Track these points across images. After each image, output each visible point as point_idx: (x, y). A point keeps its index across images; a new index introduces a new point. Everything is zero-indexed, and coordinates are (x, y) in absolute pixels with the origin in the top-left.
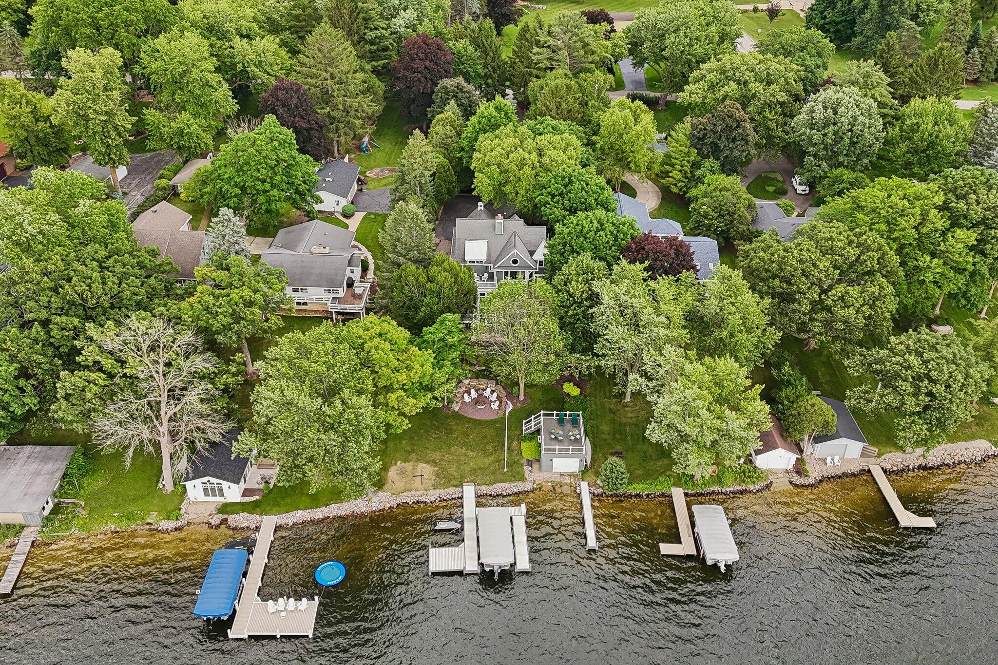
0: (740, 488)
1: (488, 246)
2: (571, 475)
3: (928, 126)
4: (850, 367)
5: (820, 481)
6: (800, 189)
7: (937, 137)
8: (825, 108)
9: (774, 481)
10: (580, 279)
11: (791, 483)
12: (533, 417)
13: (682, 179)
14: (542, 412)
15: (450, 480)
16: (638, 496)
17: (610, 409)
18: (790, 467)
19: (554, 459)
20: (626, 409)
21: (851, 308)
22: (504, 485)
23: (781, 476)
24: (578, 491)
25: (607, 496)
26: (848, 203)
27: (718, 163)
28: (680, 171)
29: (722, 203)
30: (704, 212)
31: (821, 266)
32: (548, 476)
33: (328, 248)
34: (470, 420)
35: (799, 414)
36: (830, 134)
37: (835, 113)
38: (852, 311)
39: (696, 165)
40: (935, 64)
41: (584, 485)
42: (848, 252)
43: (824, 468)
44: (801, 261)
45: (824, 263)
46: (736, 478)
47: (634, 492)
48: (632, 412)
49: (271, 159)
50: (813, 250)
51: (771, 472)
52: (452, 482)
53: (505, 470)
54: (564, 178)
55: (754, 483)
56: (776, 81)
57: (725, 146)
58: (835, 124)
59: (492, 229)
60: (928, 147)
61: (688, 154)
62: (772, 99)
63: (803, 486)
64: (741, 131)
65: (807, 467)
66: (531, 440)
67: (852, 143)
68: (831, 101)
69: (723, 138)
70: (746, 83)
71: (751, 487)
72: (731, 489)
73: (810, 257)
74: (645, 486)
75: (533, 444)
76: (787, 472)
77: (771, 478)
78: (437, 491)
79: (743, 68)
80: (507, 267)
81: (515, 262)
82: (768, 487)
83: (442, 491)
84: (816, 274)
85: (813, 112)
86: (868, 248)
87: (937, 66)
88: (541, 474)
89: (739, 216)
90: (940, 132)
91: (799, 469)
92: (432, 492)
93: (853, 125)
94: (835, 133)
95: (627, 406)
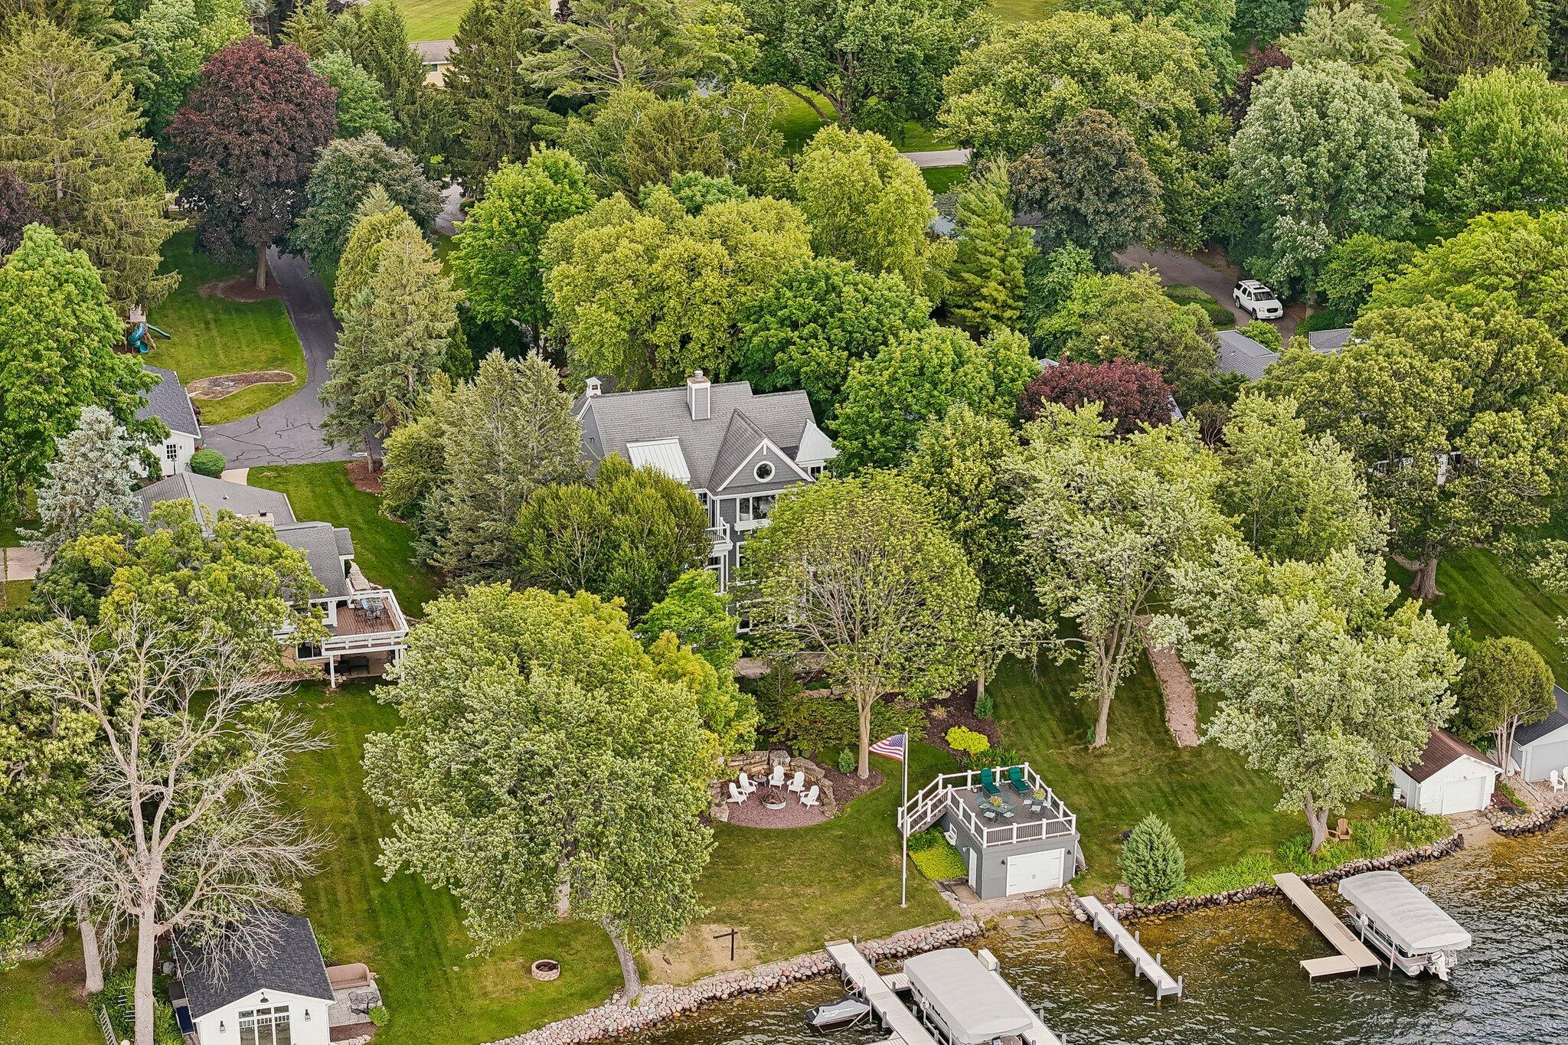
0: (1405, 854)
1: (684, 449)
2: (1048, 894)
3: (1510, 123)
4: (1546, 577)
5: (1553, 817)
6: (1262, 308)
7: (1536, 146)
8: (1298, 107)
9: (1465, 834)
10: (968, 454)
11: (1498, 830)
12: (921, 793)
13: (1010, 302)
14: (941, 776)
15: (791, 943)
16: (1210, 902)
17: (1070, 767)
18: (1487, 802)
19: (1010, 860)
20: (1105, 760)
21: (1520, 453)
22: (915, 931)
23: (1473, 822)
24: (1082, 917)
25: (1147, 915)
26: (1431, 269)
27: (1087, 254)
28: (1002, 283)
29: (1142, 325)
30: (1107, 349)
31: (1439, 379)
32: (1000, 904)
33: (270, 517)
34: (767, 834)
35: (1483, 675)
36: (1323, 160)
37: (1323, 116)
38: (1523, 457)
39: (1036, 266)
40: (1470, 14)
41: (1091, 904)
42: (1477, 349)
43: (1549, 795)
44: (1395, 374)
45: (1441, 373)
46: (1392, 837)
47: (1199, 896)
48: (1120, 764)
49: (65, 327)
50: (1410, 352)
51: (1454, 819)
52: (798, 944)
53: (904, 905)
54: (812, 282)
55: (1429, 838)
56: (1157, 68)
57: (1097, 212)
58: (1328, 136)
59: (680, 411)
60: (1522, 171)
61: (1012, 241)
62: (1162, 104)
63: (1523, 831)
64: (1131, 172)
65: (1518, 796)
66: (930, 844)
67: (1373, 177)
68: (1307, 92)
69: (1087, 193)
70: (1096, 76)
71: (1427, 848)
72: (1389, 858)
73: (1412, 367)
74: (1219, 880)
75: (938, 850)
76: (1482, 814)
77: (1458, 829)
78: (772, 965)
79: (1084, 44)
80: (746, 488)
81: (763, 472)
82: (1458, 844)
83: (784, 964)
84: (1434, 396)
85: (1275, 117)
86: (1512, 341)
87: (1476, 16)
88: (981, 904)
89: (1186, 347)
90: (1538, 134)
91: (1504, 799)
92: (761, 969)
93: (1366, 136)
94: (1333, 156)
95: (1103, 755)
